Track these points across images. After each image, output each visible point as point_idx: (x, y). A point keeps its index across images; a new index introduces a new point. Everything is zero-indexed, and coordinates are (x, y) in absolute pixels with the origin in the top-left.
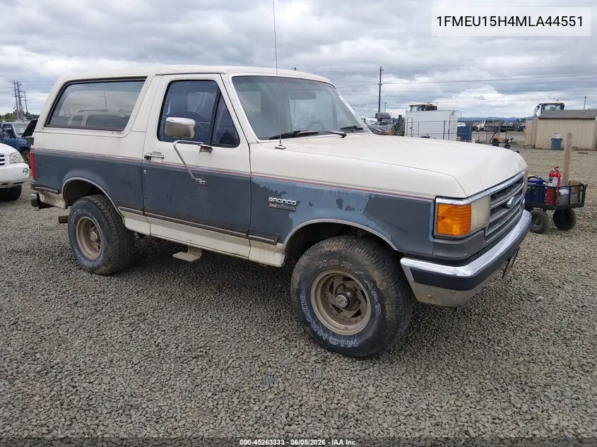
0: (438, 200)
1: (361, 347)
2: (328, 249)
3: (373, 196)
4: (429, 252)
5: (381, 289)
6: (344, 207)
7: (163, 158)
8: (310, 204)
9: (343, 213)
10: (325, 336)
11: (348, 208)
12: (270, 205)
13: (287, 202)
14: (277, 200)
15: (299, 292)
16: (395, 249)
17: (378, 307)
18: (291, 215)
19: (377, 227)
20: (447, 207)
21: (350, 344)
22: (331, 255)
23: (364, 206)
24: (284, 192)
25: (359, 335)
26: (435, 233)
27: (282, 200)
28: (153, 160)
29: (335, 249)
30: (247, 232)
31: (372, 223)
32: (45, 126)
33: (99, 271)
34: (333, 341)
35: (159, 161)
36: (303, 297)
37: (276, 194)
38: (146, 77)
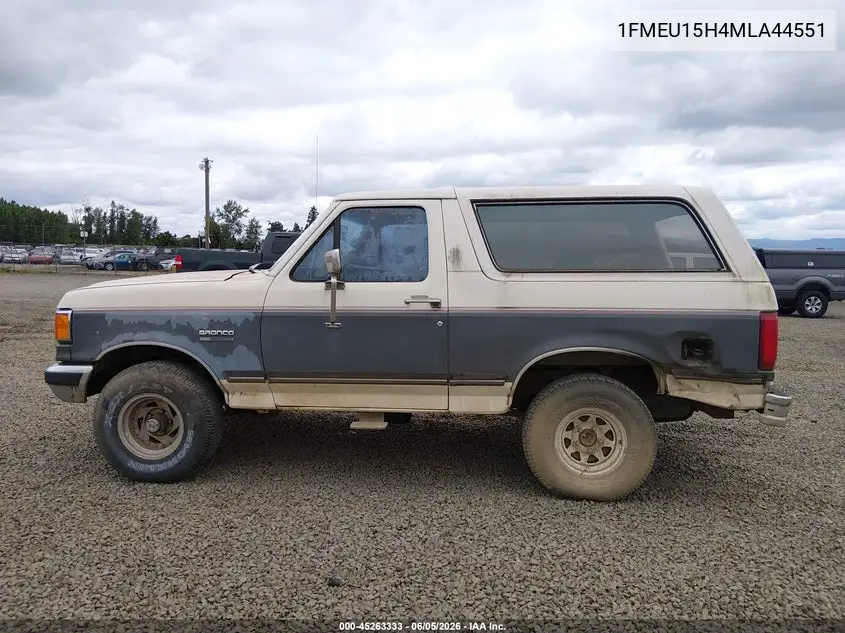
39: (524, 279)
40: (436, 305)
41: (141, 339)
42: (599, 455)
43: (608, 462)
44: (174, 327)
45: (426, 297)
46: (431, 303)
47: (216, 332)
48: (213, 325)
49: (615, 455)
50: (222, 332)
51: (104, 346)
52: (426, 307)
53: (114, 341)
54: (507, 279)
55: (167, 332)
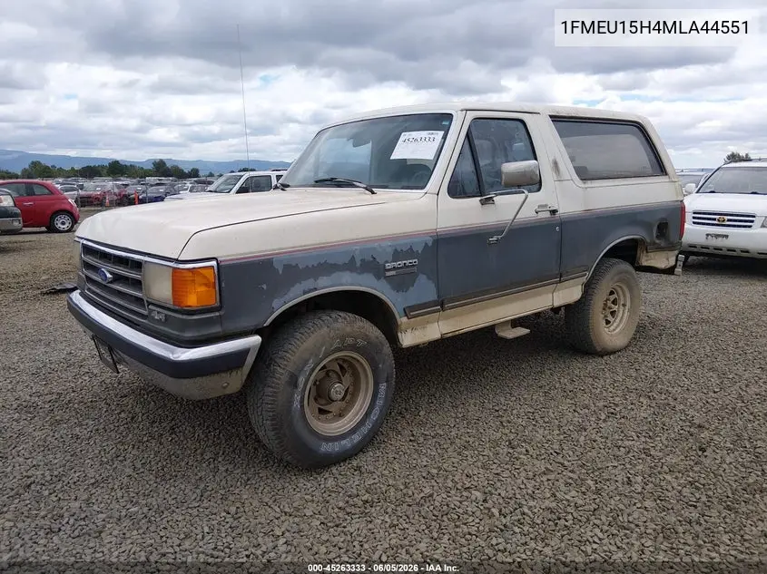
39: (593, 185)
40: (554, 212)
41: (326, 285)
42: (610, 318)
43: (618, 320)
44: (358, 264)
45: (546, 206)
46: (550, 211)
47: (402, 263)
48: (397, 255)
49: (620, 315)
50: (407, 262)
51: (275, 303)
52: (548, 215)
53: (291, 294)
54: (586, 186)
55: (351, 271)
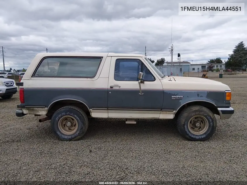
0: (226, 92)
1: (206, 137)
2: (195, 109)
3: (209, 92)
4: (225, 105)
5: (212, 118)
6: (200, 96)
7: (120, 87)
8: (188, 97)
9: (199, 98)
10: (194, 137)
11: (201, 96)
12: (172, 99)
13: (179, 97)
14: (175, 97)
15: (184, 125)
16: (216, 106)
17: (211, 123)
18: (180, 101)
19: (210, 101)
20: (228, 93)
21: (203, 137)
22: (196, 111)
23: (206, 96)
24: (178, 94)
25: (205, 133)
26: (226, 100)
27: (177, 97)
28: (114, 88)
29: (197, 109)
30: (161, 109)
31: (209, 100)
32: (32, 77)
33: (75, 139)
34: (197, 138)
35: (118, 88)
36: (186, 126)
37: (174, 95)
38: (102, 57)
